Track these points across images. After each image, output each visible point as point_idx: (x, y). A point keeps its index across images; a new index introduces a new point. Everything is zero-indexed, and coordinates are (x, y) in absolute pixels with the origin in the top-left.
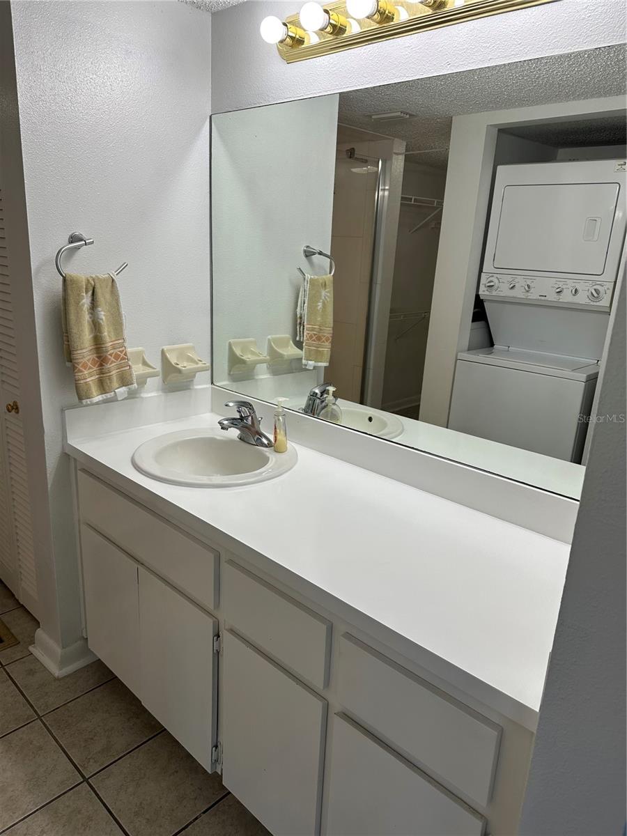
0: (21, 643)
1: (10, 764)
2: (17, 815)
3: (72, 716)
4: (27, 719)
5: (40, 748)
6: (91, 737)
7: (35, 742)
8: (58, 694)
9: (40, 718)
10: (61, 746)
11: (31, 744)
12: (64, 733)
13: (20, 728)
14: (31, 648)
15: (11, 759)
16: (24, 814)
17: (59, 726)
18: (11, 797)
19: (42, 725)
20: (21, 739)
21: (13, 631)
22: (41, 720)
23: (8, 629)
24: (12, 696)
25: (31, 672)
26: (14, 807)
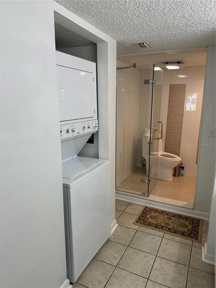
0: (202, 244)
1: (173, 270)
2: (164, 283)
3: (197, 274)
4: (186, 264)
5: (182, 274)
6: (197, 285)
7: (182, 271)
8: (199, 265)
9: (189, 266)
10: (187, 279)
11: (181, 271)
12: (191, 276)
13: (182, 264)
14: (202, 247)
15: (174, 269)
16: (165, 284)
17: (192, 274)
18: (167, 278)
19: (188, 269)
20: (180, 267)
21: (202, 239)
22: (189, 268)
23: (202, 238)
24: (187, 255)
25: (197, 253)
26: (165, 281)
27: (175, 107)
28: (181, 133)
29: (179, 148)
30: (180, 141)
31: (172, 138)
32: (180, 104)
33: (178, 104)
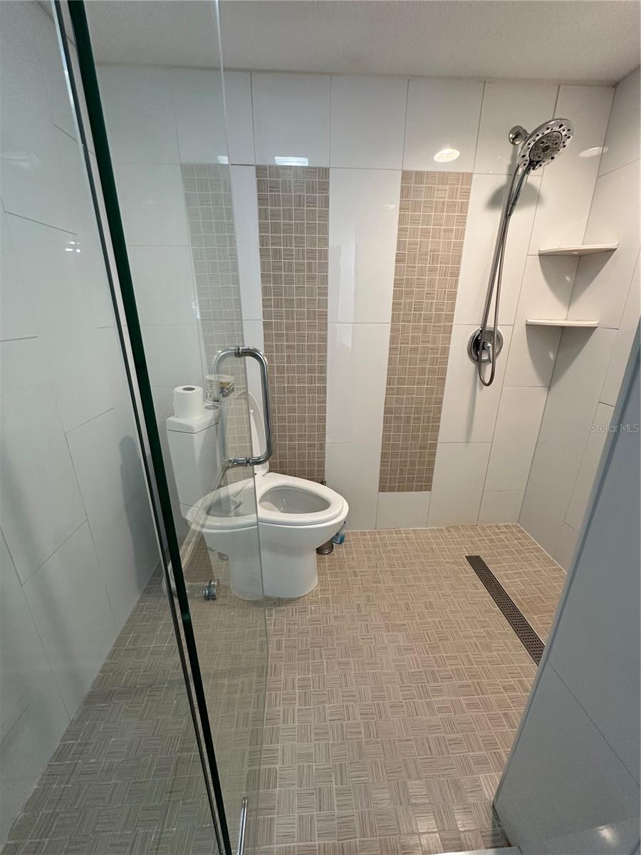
27: (290, 281)
28: (323, 390)
29: (322, 447)
30: (323, 419)
31: (292, 410)
32: (309, 264)
33: (303, 264)
